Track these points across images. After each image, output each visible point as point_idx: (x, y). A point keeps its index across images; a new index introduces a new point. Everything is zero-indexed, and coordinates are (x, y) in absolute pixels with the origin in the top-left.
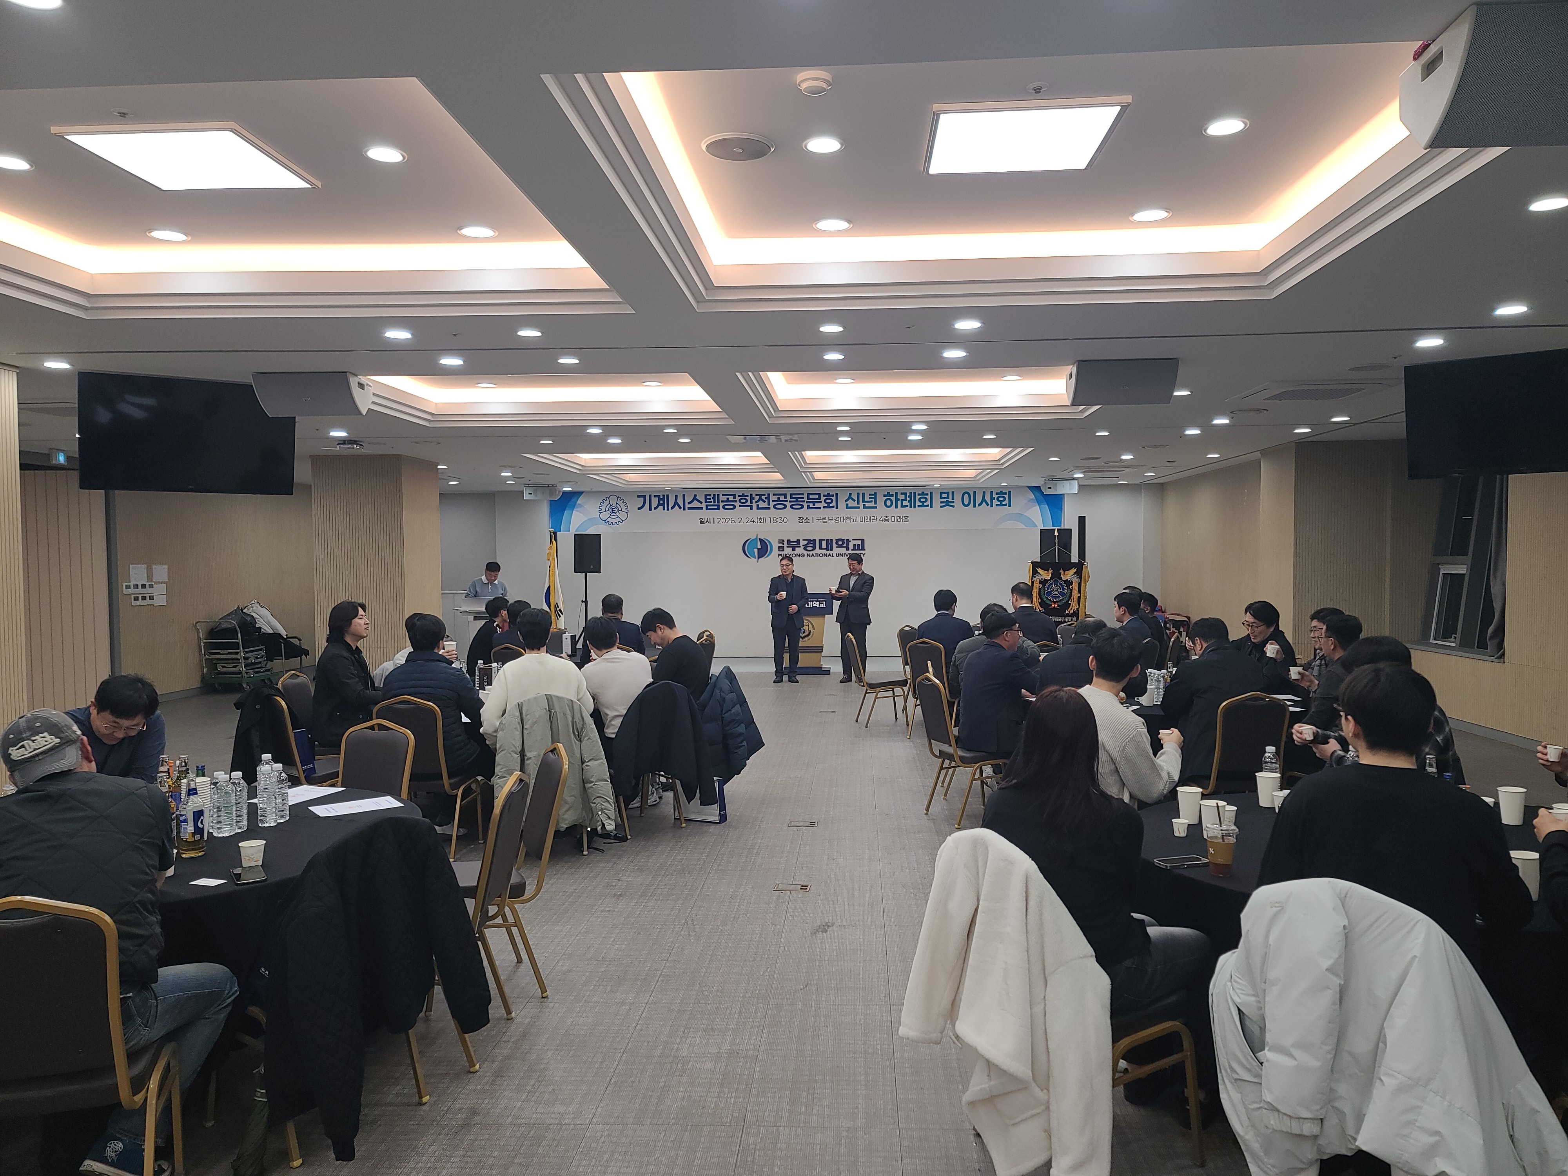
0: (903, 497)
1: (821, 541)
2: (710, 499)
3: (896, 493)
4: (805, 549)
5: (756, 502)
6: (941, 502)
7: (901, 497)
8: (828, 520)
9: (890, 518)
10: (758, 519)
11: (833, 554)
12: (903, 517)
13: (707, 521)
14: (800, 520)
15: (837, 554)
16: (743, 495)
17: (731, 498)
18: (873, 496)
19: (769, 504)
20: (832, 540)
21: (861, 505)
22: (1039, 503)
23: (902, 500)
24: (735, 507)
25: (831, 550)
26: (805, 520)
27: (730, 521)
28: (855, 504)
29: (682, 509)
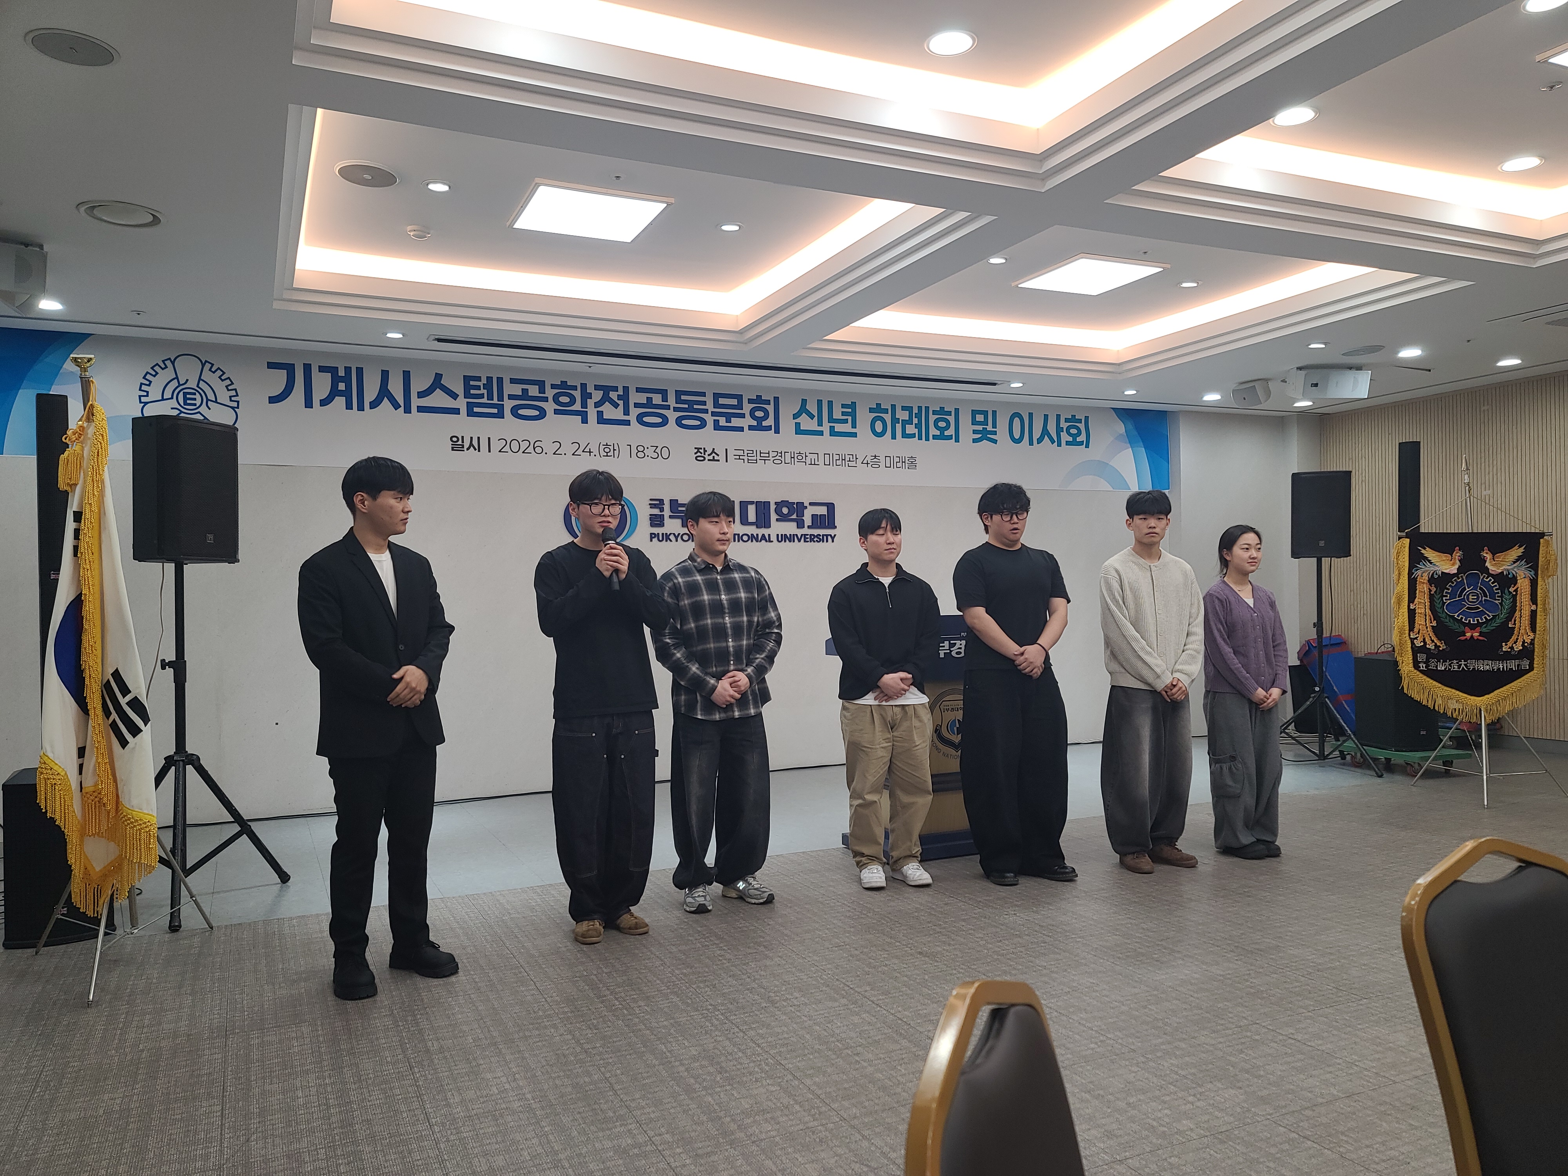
0: (905, 409)
2: (478, 388)
3: (893, 406)
6: (975, 432)
7: (903, 415)
8: (759, 457)
9: (882, 459)
10: (602, 447)
11: (769, 535)
12: (907, 459)
13: (471, 445)
14: (699, 454)
15: (778, 535)
16: (564, 385)
17: (534, 391)
18: (850, 410)
19: (626, 412)
20: (767, 504)
21: (826, 428)
22: (1132, 444)
23: (905, 423)
24: (542, 414)
25: (768, 525)
26: (709, 455)
27: (531, 449)
28: (812, 425)
29: (402, 409)
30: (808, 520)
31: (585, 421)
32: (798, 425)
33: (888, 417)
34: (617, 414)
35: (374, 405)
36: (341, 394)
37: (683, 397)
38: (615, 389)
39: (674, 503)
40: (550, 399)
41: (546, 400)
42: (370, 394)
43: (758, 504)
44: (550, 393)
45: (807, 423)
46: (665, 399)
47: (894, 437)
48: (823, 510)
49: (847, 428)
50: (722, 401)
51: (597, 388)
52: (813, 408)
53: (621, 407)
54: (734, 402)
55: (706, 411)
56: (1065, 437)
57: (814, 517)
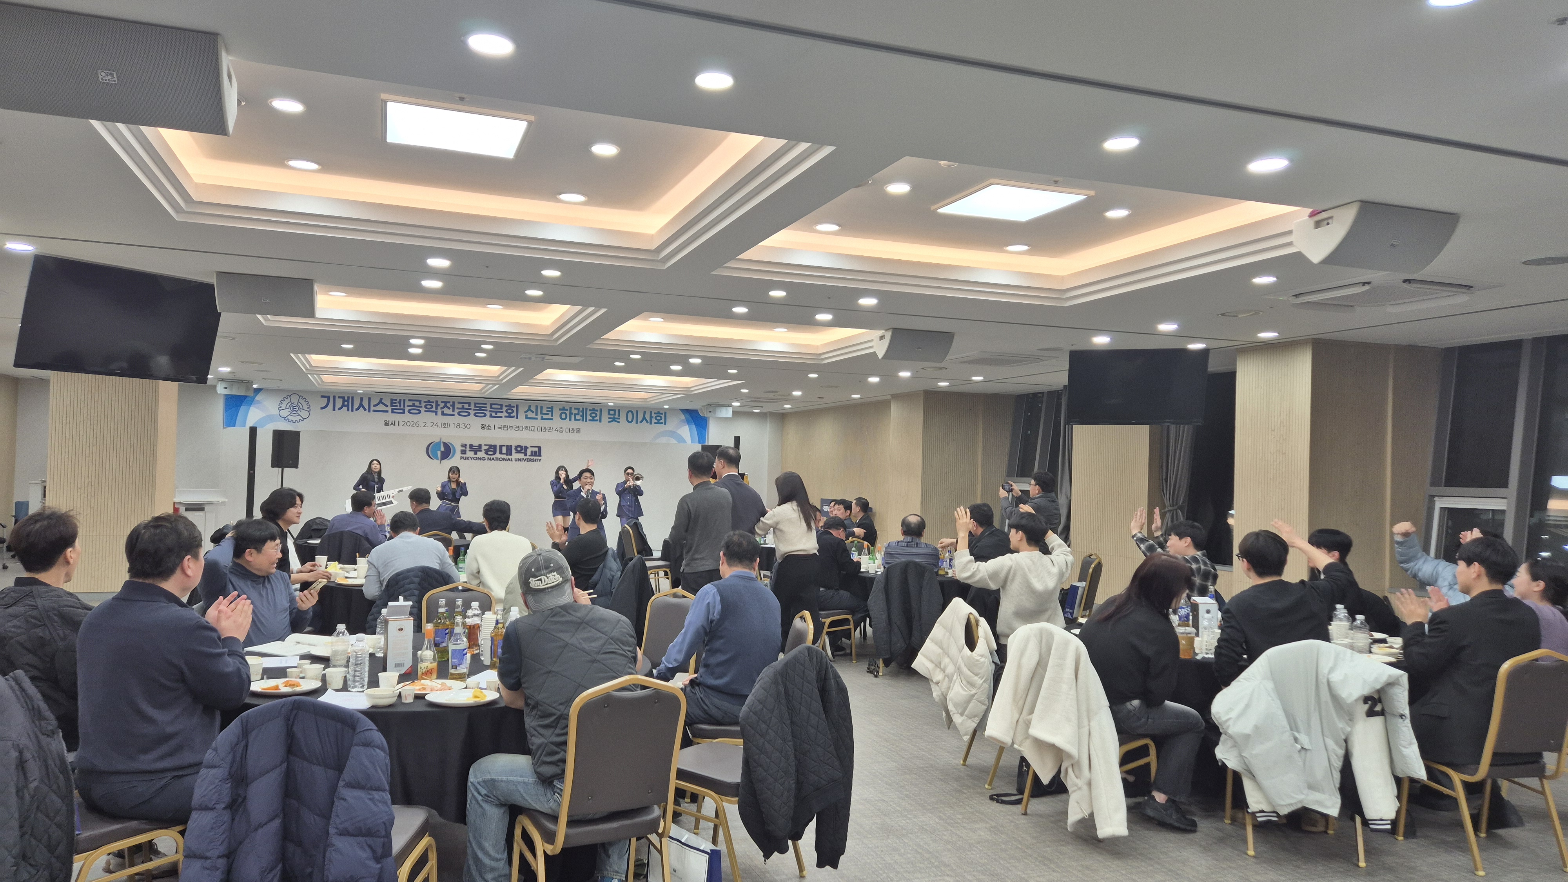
0: (576, 412)
1: (501, 447)
2: (396, 403)
3: (571, 408)
4: (486, 453)
6: (609, 418)
7: (575, 411)
8: (508, 428)
9: (564, 429)
10: (443, 424)
11: (511, 459)
12: (576, 429)
13: (392, 424)
14: (483, 427)
15: (515, 459)
16: (429, 401)
17: (417, 404)
18: (550, 410)
19: (453, 411)
20: (511, 446)
21: (539, 416)
22: (688, 423)
23: (576, 414)
24: (420, 412)
25: (511, 455)
26: (487, 427)
27: (414, 425)
28: (533, 415)
29: (367, 411)
30: (529, 453)
31: (436, 414)
32: (526, 415)
33: (568, 413)
34: (450, 412)
35: (357, 409)
36: (345, 406)
37: (477, 406)
38: (449, 402)
39: (471, 446)
40: (423, 406)
41: (421, 407)
42: (356, 406)
43: (507, 446)
44: (423, 404)
45: (530, 414)
46: (470, 406)
47: (570, 420)
48: (536, 449)
49: (549, 416)
50: (494, 406)
51: (442, 402)
52: (534, 409)
53: (451, 410)
54: (499, 407)
55: (486, 410)
56: (654, 420)
57: (532, 452)
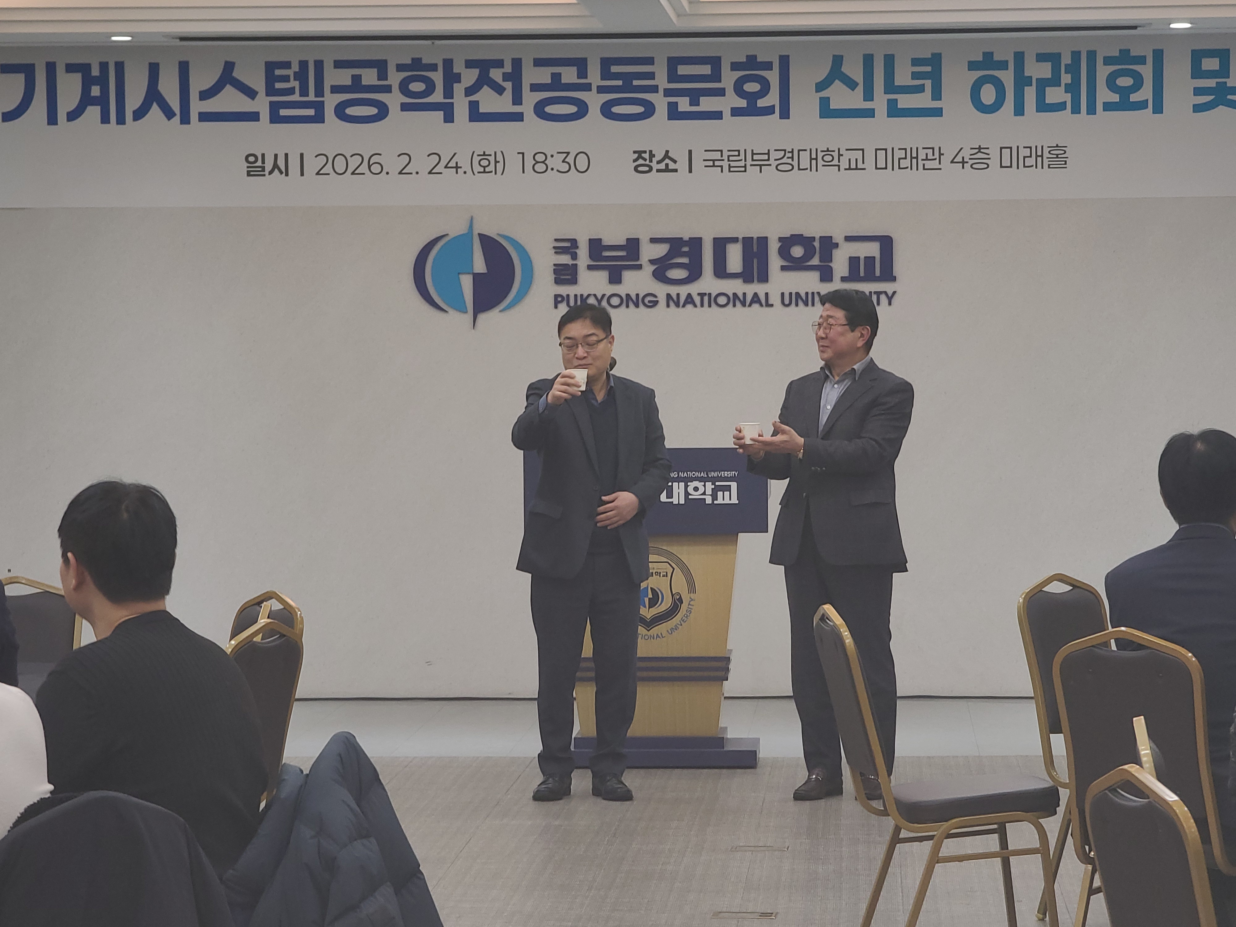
0: (1044, 71)
1: (720, 244)
3: (1019, 57)
4: (660, 275)
5: (469, 91)
6: (1198, 91)
8: (749, 162)
9: (994, 154)
10: (476, 159)
11: (767, 294)
12: (1046, 150)
13: (276, 166)
14: (641, 162)
15: (783, 294)
18: (929, 69)
23: (1042, 85)
24: (383, 112)
25: (764, 278)
26: (659, 162)
27: (364, 168)
28: (853, 100)
30: (840, 268)
32: (825, 103)
33: (1007, 77)
34: (502, 103)
35: (139, 114)
36: (93, 100)
37: (614, 69)
38: (499, 64)
43: (747, 242)
45: (840, 96)
47: (1019, 111)
48: (873, 249)
49: (923, 100)
50: (682, 70)
52: (855, 71)
54: (706, 70)
57: (854, 261)
